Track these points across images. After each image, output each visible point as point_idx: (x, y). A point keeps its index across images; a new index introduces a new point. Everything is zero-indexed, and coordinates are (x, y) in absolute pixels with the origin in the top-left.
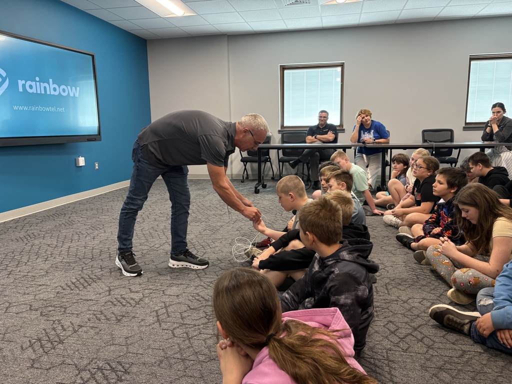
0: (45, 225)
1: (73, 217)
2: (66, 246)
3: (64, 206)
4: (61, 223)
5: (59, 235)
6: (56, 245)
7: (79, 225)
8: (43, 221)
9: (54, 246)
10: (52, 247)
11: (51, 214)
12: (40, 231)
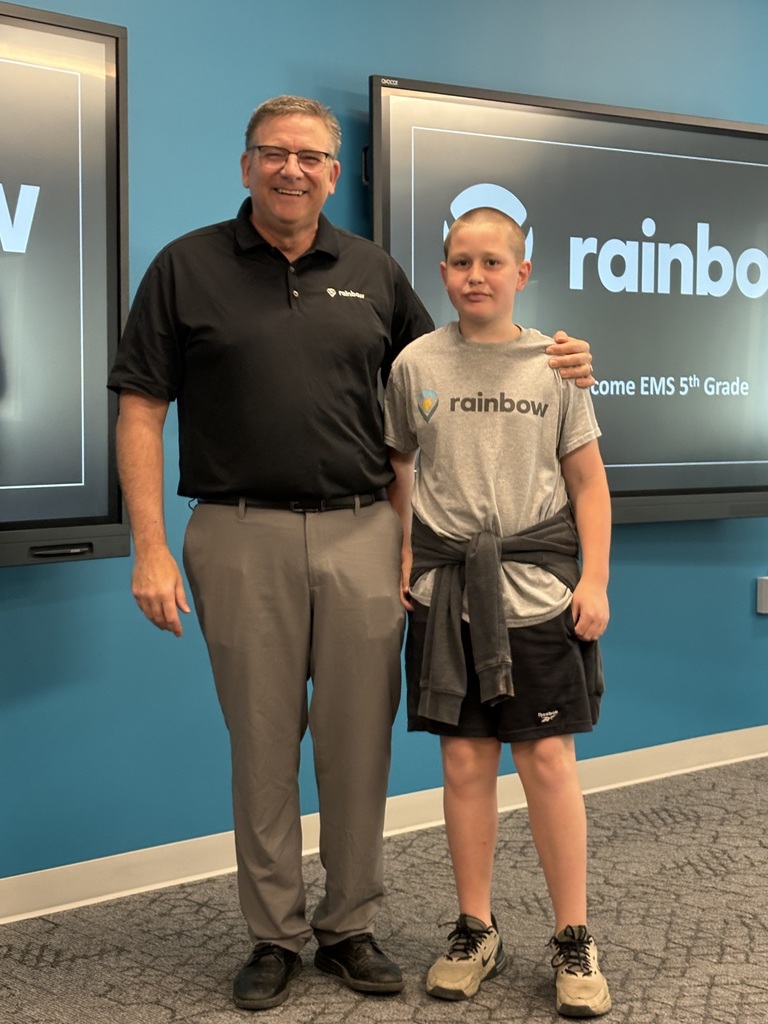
0: (623, 858)
1: (730, 836)
2: (701, 971)
3: (695, 777)
4: (681, 858)
5: (673, 914)
6: (664, 961)
7: (751, 880)
8: (615, 835)
9: (656, 963)
10: (647, 967)
11: (647, 811)
12: (607, 882)
